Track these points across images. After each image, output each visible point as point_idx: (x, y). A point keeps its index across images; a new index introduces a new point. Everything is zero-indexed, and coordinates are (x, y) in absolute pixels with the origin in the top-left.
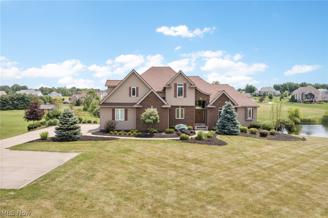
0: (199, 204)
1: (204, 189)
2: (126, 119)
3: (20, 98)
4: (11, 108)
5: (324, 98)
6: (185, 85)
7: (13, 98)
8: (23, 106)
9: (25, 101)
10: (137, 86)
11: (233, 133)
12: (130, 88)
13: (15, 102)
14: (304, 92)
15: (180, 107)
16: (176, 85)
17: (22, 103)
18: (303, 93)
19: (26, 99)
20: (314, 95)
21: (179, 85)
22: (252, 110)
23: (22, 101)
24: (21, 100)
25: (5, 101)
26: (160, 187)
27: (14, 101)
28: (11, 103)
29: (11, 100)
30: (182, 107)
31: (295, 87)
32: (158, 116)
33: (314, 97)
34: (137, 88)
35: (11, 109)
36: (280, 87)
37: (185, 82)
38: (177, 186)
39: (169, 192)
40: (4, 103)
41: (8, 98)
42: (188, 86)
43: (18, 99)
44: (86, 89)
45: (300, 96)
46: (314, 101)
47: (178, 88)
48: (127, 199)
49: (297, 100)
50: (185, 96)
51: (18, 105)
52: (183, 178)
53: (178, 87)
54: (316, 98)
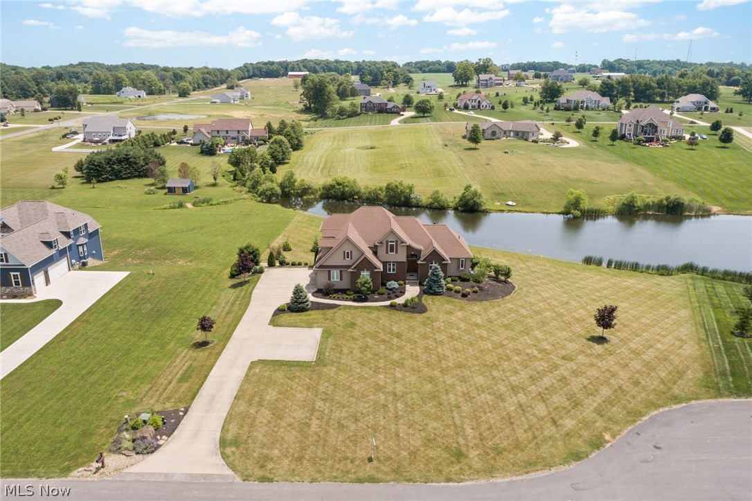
0: (393, 367)
1: (397, 359)
2: (341, 279)
3: (122, 160)
4: (110, 177)
5: (677, 131)
6: (397, 242)
7: (110, 160)
8: (129, 173)
9: (130, 164)
10: (351, 250)
12: (344, 252)
13: (115, 166)
14: (640, 120)
15: (392, 263)
16: (387, 242)
17: (127, 168)
18: (638, 121)
19: (131, 160)
20: (657, 127)
21: (390, 242)
22: (465, 261)
23: (125, 165)
24: (123, 161)
25: (99, 166)
26: (377, 358)
27: (113, 164)
28: (110, 169)
29: (108, 163)
30: (394, 263)
31: (646, 85)
32: (371, 284)
33: (656, 131)
34: (351, 252)
35: (111, 180)
36: (615, 86)
37: (397, 239)
38: (385, 357)
39: (381, 361)
40: (97, 170)
41: (103, 161)
42: (399, 242)
43: (120, 161)
44: (191, 68)
45: (633, 127)
46: (655, 140)
47: (390, 245)
48: (363, 365)
49: (625, 134)
50: (397, 253)
51: (120, 172)
52: (388, 352)
54: (661, 132)
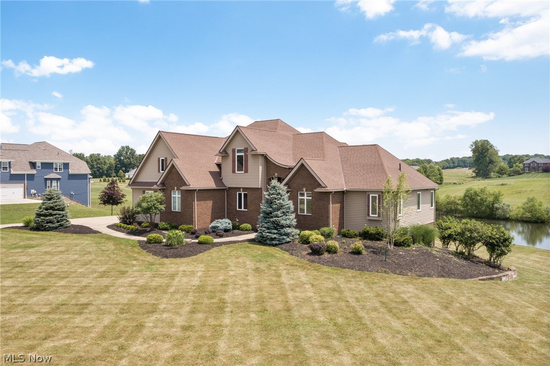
6: (246, 151)
10: (166, 156)
11: (268, 242)
12: (159, 159)
15: (242, 190)
16: (234, 151)
21: (239, 151)
22: (379, 199)
30: (245, 189)
34: (165, 158)
37: (246, 146)
42: (249, 153)
47: (238, 156)
50: (246, 171)
53: (237, 154)
